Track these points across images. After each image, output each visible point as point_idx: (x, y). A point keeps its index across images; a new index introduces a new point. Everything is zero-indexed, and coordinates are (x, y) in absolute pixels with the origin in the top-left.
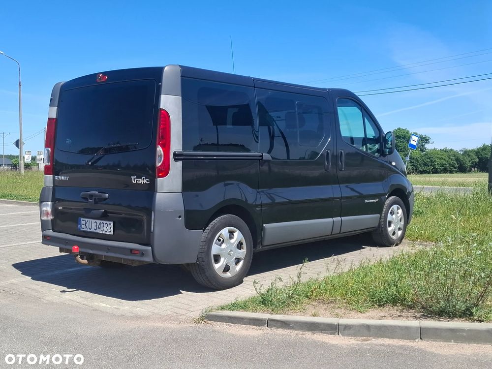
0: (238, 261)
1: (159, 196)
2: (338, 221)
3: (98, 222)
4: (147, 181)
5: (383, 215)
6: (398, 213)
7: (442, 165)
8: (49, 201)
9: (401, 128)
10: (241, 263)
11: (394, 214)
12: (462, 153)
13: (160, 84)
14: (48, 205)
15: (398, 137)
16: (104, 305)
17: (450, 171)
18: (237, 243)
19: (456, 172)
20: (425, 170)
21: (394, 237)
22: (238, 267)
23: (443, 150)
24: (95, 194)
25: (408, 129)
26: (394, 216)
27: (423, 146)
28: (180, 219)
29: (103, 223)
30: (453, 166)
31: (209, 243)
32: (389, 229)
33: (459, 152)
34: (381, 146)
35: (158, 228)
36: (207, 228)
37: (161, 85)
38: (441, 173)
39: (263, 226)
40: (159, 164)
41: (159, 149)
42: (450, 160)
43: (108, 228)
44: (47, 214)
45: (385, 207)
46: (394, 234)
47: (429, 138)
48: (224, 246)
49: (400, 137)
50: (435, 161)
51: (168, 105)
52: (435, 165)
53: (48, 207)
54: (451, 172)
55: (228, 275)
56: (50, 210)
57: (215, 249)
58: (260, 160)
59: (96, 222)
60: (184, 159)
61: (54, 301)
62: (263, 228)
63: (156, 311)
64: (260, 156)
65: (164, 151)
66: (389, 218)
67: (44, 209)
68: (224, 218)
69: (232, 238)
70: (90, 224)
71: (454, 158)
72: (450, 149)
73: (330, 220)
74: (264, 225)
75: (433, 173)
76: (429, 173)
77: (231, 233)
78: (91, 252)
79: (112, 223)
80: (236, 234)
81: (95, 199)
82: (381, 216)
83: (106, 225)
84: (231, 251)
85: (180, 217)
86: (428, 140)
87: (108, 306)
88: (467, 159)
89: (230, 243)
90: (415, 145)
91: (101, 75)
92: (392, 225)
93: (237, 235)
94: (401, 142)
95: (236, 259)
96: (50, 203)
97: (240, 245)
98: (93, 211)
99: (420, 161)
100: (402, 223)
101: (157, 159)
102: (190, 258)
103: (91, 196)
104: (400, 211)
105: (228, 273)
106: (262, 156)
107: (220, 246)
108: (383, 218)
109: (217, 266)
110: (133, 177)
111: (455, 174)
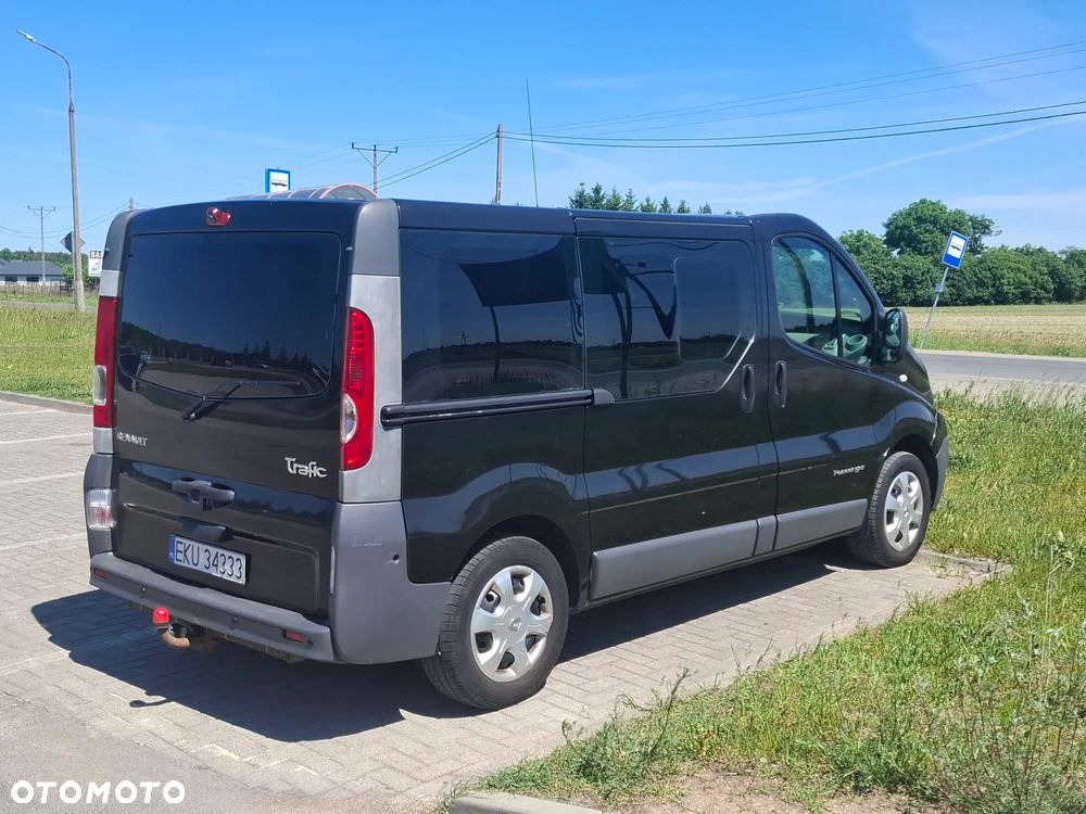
0: (532, 640)
1: (347, 513)
2: (769, 526)
3: (213, 550)
4: (321, 472)
5: (875, 498)
6: (910, 490)
7: (1019, 285)
8: (106, 488)
9: (928, 199)
10: (541, 644)
11: (900, 492)
12: (1064, 257)
13: (350, 248)
14: (102, 497)
15: (920, 220)
16: (225, 752)
17: (1035, 298)
18: (530, 600)
19: (1050, 301)
20: (980, 297)
21: (899, 546)
22: (534, 656)
23: (1022, 250)
24: (202, 487)
25: (943, 203)
26: (900, 498)
27: (976, 240)
28: (397, 562)
29: (222, 555)
30: (1043, 288)
31: (465, 609)
32: (889, 529)
33: (1059, 256)
34: (872, 341)
35: (344, 589)
36: (462, 573)
37: (351, 252)
38: (1015, 304)
39: (592, 557)
40: (347, 437)
41: (348, 402)
42: (1036, 274)
43: (233, 568)
44: (102, 514)
45: (880, 480)
46: (899, 538)
47: (991, 222)
48: (499, 611)
49: (925, 221)
50: (1003, 277)
51: (369, 298)
52: (1002, 284)
53: (103, 501)
54: (1038, 301)
55: (510, 674)
56: (108, 508)
57: (479, 620)
58: (586, 405)
59: (207, 550)
60: (406, 423)
61: (114, 734)
62: (592, 562)
63: (339, 779)
64: (587, 398)
65: (357, 407)
66: (890, 502)
67: (94, 504)
68: (501, 547)
69: (522, 590)
70: (194, 554)
71: (1045, 270)
72: (1038, 247)
73: (751, 524)
74: (595, 553)
75: (997, 303)
76: (987, 303)
77: (518, 579)
78: (197, 621)
79: (243, 559)
80: (528, 581)
81: (205, 500)
82: (870, 500)
83: (229, 562)
84: (517, 621)
85: (396, 558)
86: (987, 227)
87: (233, 755)
88: (1075, 271)
89: (515, 602)
90: (958, 257)
91: (216, 211)
92: (896, 519)
93: (533, 582)
94: (927, 231)
95: (527, 637)
96: (107, 492)
97: (537, 606)
98: (200, 527)
99: (968, 275)
100: (919, 512)
101: (344, 422)
102: (421, 647)
103: (196, 493)
104: (916, 485)
105: (509, 669)
106: (592, 397)
107: (492, 612)
108: (874, 504)
109: (483, 659)
110: (289, 460)
111: (1046, 307)
